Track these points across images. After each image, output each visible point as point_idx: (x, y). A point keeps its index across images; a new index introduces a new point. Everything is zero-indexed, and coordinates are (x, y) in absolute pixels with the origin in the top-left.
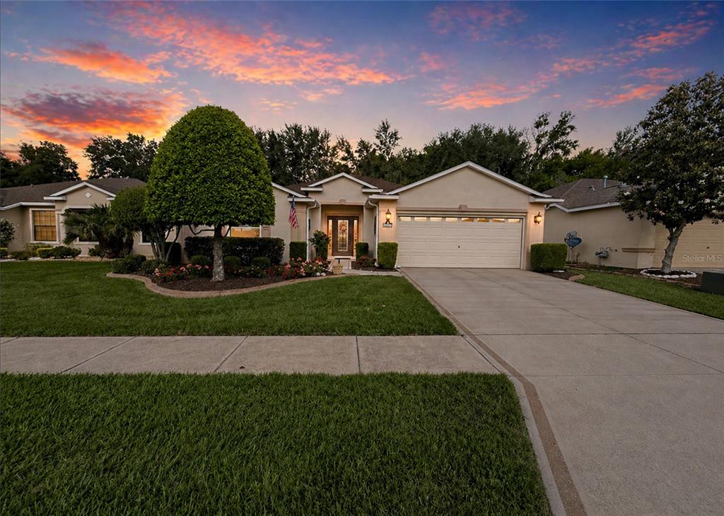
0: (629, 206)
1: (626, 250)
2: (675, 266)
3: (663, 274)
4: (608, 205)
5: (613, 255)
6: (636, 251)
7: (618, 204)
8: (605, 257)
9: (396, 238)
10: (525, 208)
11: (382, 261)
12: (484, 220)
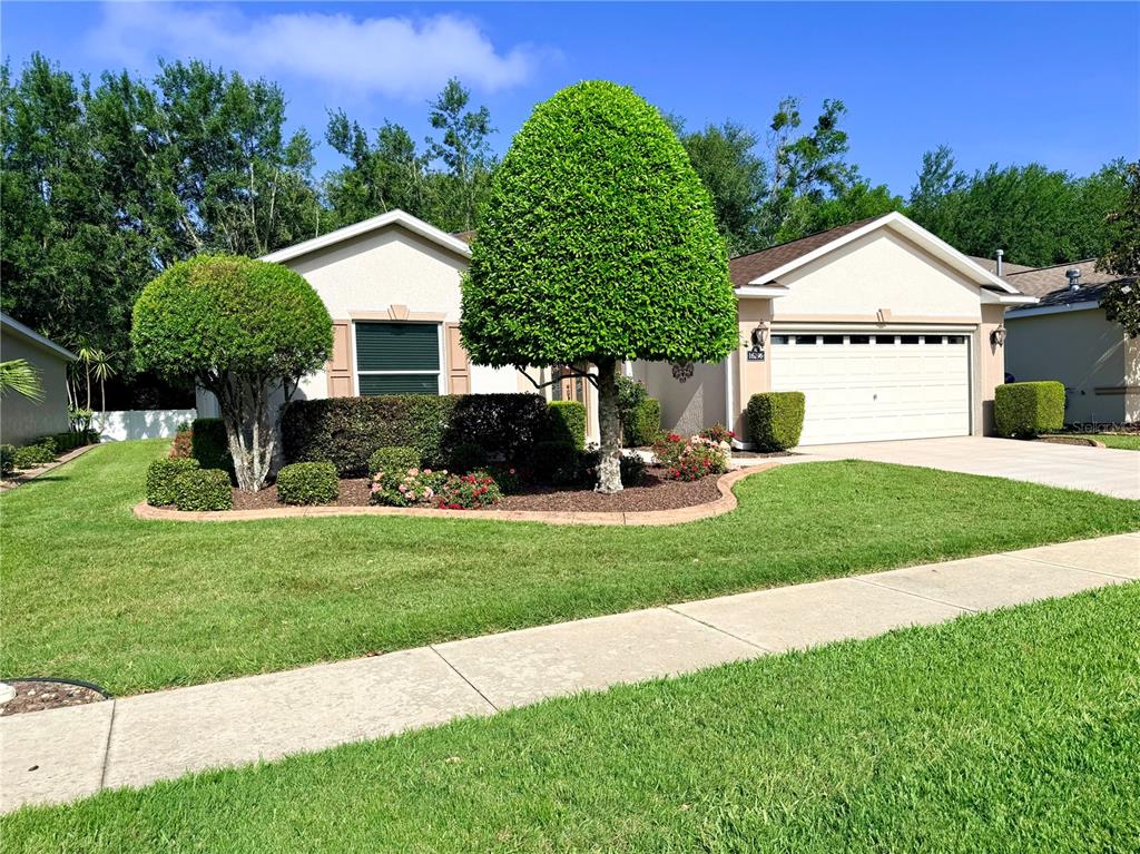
0: (1115, 308)
1: (1101, 391)
4: (1068, 309)
5: (1078, 402)
6: (1122, 391)
7: (1095, 305)
9: (769, 381)
10: (975, 314)
11: (778, 432)
12: (910, 339)
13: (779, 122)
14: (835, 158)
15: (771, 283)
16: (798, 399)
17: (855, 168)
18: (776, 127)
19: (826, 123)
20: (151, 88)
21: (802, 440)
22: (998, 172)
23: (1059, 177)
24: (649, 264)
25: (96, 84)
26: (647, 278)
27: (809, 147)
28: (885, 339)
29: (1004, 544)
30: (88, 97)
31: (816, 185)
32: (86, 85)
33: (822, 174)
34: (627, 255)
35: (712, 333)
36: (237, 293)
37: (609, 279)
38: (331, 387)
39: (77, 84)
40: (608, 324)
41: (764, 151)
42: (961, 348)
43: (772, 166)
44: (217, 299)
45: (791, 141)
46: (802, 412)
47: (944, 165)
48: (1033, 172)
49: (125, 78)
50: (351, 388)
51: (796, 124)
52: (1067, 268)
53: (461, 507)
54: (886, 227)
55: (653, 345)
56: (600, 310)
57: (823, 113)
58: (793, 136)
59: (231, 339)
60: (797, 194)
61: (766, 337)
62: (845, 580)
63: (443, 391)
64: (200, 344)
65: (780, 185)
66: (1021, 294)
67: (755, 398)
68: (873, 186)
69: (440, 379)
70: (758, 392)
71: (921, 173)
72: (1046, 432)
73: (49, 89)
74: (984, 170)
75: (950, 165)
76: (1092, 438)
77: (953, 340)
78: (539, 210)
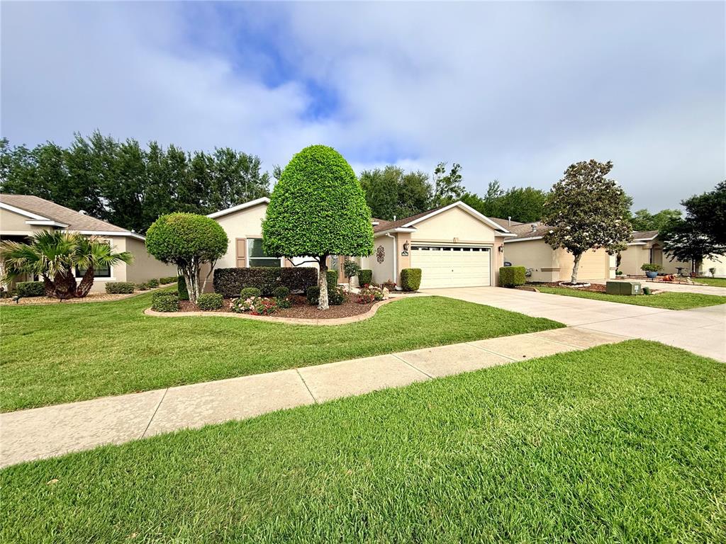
0: (548, 239)
1: (543, 270)
2: (579, 278)
3: (573, 284)
4: (531, 238)
5: (534, 274)
6: (551, 270)
7: (541, 237)
8: (530, 276)
9: (410, 265)
10: (492, 240)
11: (410, 284)
12: (467, 249)
13: (438, 171)
14: (457, 184)
15: (411, 227)
16: (419, 271)
17: (464, 188)
18: (436, 173)
19: (454, 172)
20: (213, 157)
21: (420, 287)
22: (515, 189)
23: (539, 192)
24: (329, 217)
25: (193, 156)
26: (328, 222)
27: (448, 180)
28: (457, 249)
29: (468, 338)
30: (190, 160)
31: (450, 194)
32: (190, 156)
33: (452, 190)
34: (320, 213)
35: (358, 245)
36: (183, 227)
37: (312, 222)
38: (237, 264)
39: (186, 155)
40: (310, 241)
41: (432, 181)
42: (487, 253)
43: (434, 187)
44: (174, 229)
45: (442, 178)
46: (420, 276)
47: (496, 187)
48: (528, 190)
49: (202, 153)
50: (245, 263)
51: (444, 172)
52: (531, 224)
53: (258, 314)
54: (456, 207)
55: (330, 250)
56: (308, 235)
57: (453, 168)
58: (442, 176)
59: (179, 245)
60: (444, 197)
61: (409, 247)
62: (389, 355)
63: (282, 266)
64: (167, 247)
65: (438, 193)
66: (510, 233)
67: (403, 271)
68: (472, 194)
69: (282, 261)
70: (404, 268)
71: (488, 189)
72: (518, 285)
73: (176, 157)
74: (511, 189)
75: (498, 187)
76: (534, 288)
77: (484, 250)
78: (287, 194)
